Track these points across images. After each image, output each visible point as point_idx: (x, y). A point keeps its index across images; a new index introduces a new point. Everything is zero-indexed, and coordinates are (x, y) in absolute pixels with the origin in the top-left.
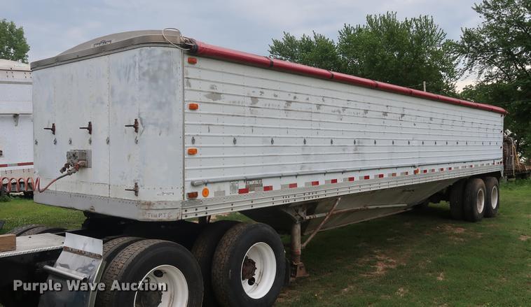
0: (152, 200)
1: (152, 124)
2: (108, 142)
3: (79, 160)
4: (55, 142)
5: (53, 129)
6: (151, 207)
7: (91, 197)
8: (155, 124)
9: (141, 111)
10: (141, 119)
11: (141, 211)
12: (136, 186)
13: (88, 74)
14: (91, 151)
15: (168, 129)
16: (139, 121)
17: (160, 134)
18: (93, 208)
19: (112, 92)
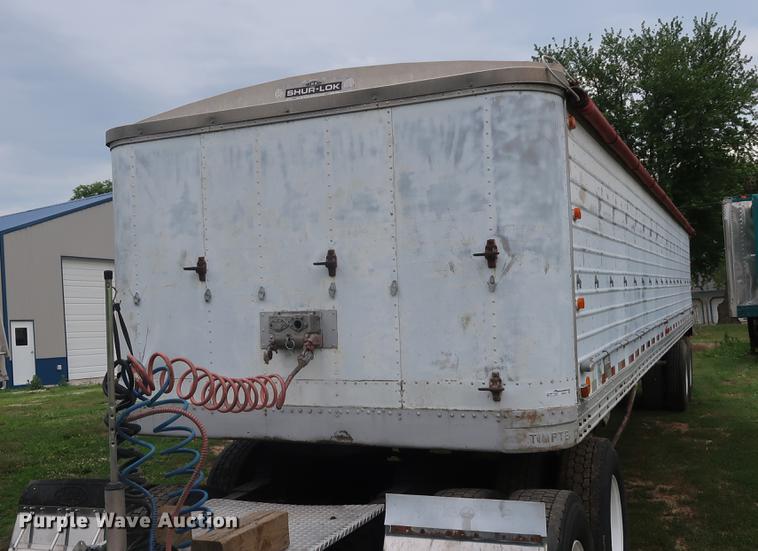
0: (539, 407)
1: (530, 250)
2: (395, 290)
3: (310, 333)
4: (208, 298)
5: (201, 270)
6: (537, 423)
7: (338, 411)
8: (537, 250)
9: (503, 224)
10: (505, 241)
11: (511, 433)
12: (496, 378)
13: (320, 151)
14: (334, 313)
16: (498, 243)
18: (344, 435)
19: (405, 186)
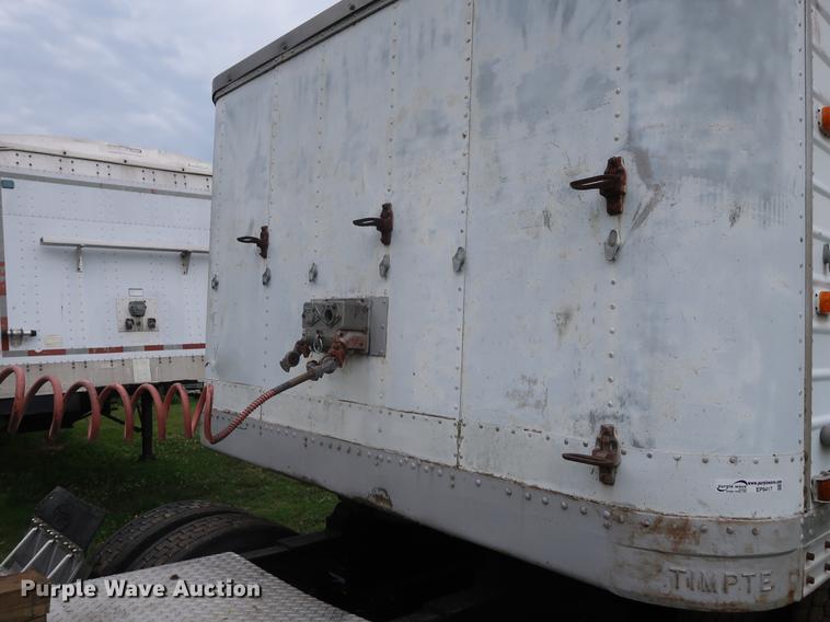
0: (695, 512)
1: (695, 174)
2: (460, 265)
3: (345, 330)
4: (267, 280)
5: (263, 243)
6: (689, 545)
7: (379, 457)
8: (713, 175)
9: (641, 123)
10: (642, 159)
12: (607, 439)
13: (385, 55)
14: (385, 302)
15: (766, 198)
16: (629, 165)
17: (733, 219)
18: (384, 495)
19: (485, 85)
